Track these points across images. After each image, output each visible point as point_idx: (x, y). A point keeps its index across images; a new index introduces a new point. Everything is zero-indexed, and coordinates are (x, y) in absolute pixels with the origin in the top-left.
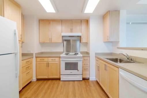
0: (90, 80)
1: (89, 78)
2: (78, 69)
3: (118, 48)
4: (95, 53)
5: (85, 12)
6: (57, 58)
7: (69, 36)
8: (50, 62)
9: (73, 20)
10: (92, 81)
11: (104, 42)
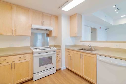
0: (62, 69)
1: (61, 68)
2: (53, 62)
3: (81, 41)
4: (65, 46)
5: (62, 9)
6: (28, 54)
7: (38, 29)
8: (15, 62)
9: (45, 13)
10: (64, 70)
11: (71, 37)
